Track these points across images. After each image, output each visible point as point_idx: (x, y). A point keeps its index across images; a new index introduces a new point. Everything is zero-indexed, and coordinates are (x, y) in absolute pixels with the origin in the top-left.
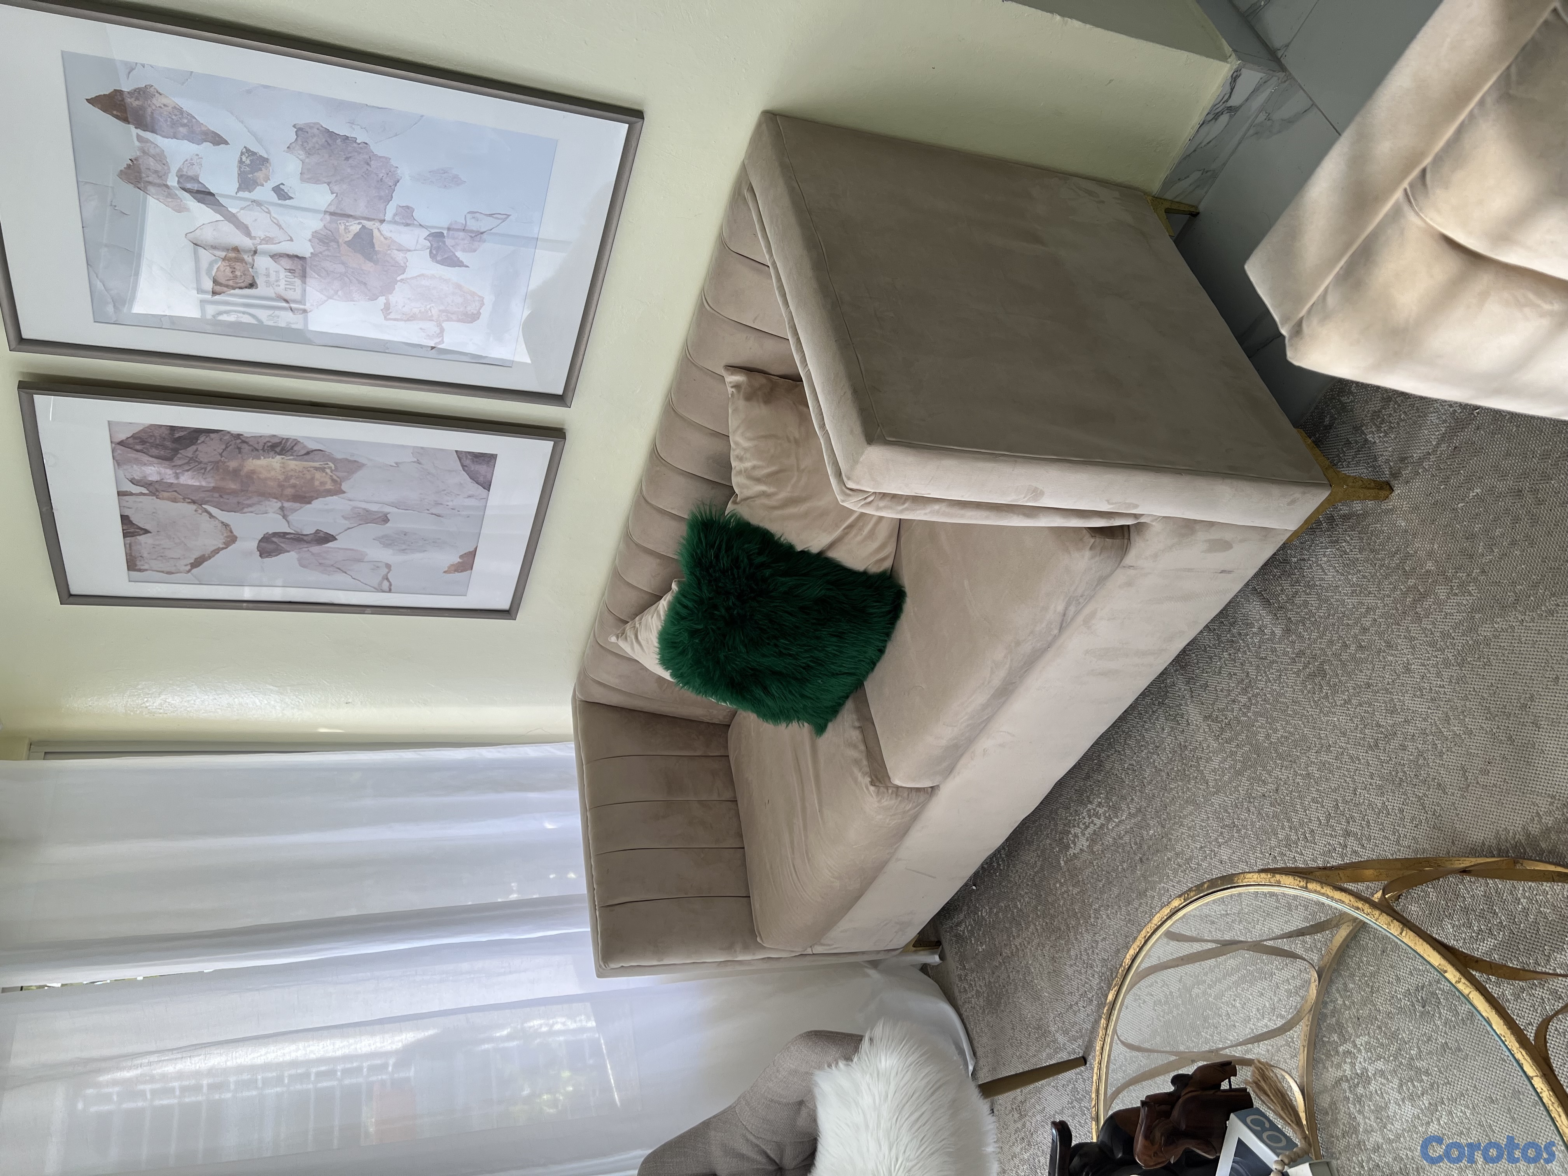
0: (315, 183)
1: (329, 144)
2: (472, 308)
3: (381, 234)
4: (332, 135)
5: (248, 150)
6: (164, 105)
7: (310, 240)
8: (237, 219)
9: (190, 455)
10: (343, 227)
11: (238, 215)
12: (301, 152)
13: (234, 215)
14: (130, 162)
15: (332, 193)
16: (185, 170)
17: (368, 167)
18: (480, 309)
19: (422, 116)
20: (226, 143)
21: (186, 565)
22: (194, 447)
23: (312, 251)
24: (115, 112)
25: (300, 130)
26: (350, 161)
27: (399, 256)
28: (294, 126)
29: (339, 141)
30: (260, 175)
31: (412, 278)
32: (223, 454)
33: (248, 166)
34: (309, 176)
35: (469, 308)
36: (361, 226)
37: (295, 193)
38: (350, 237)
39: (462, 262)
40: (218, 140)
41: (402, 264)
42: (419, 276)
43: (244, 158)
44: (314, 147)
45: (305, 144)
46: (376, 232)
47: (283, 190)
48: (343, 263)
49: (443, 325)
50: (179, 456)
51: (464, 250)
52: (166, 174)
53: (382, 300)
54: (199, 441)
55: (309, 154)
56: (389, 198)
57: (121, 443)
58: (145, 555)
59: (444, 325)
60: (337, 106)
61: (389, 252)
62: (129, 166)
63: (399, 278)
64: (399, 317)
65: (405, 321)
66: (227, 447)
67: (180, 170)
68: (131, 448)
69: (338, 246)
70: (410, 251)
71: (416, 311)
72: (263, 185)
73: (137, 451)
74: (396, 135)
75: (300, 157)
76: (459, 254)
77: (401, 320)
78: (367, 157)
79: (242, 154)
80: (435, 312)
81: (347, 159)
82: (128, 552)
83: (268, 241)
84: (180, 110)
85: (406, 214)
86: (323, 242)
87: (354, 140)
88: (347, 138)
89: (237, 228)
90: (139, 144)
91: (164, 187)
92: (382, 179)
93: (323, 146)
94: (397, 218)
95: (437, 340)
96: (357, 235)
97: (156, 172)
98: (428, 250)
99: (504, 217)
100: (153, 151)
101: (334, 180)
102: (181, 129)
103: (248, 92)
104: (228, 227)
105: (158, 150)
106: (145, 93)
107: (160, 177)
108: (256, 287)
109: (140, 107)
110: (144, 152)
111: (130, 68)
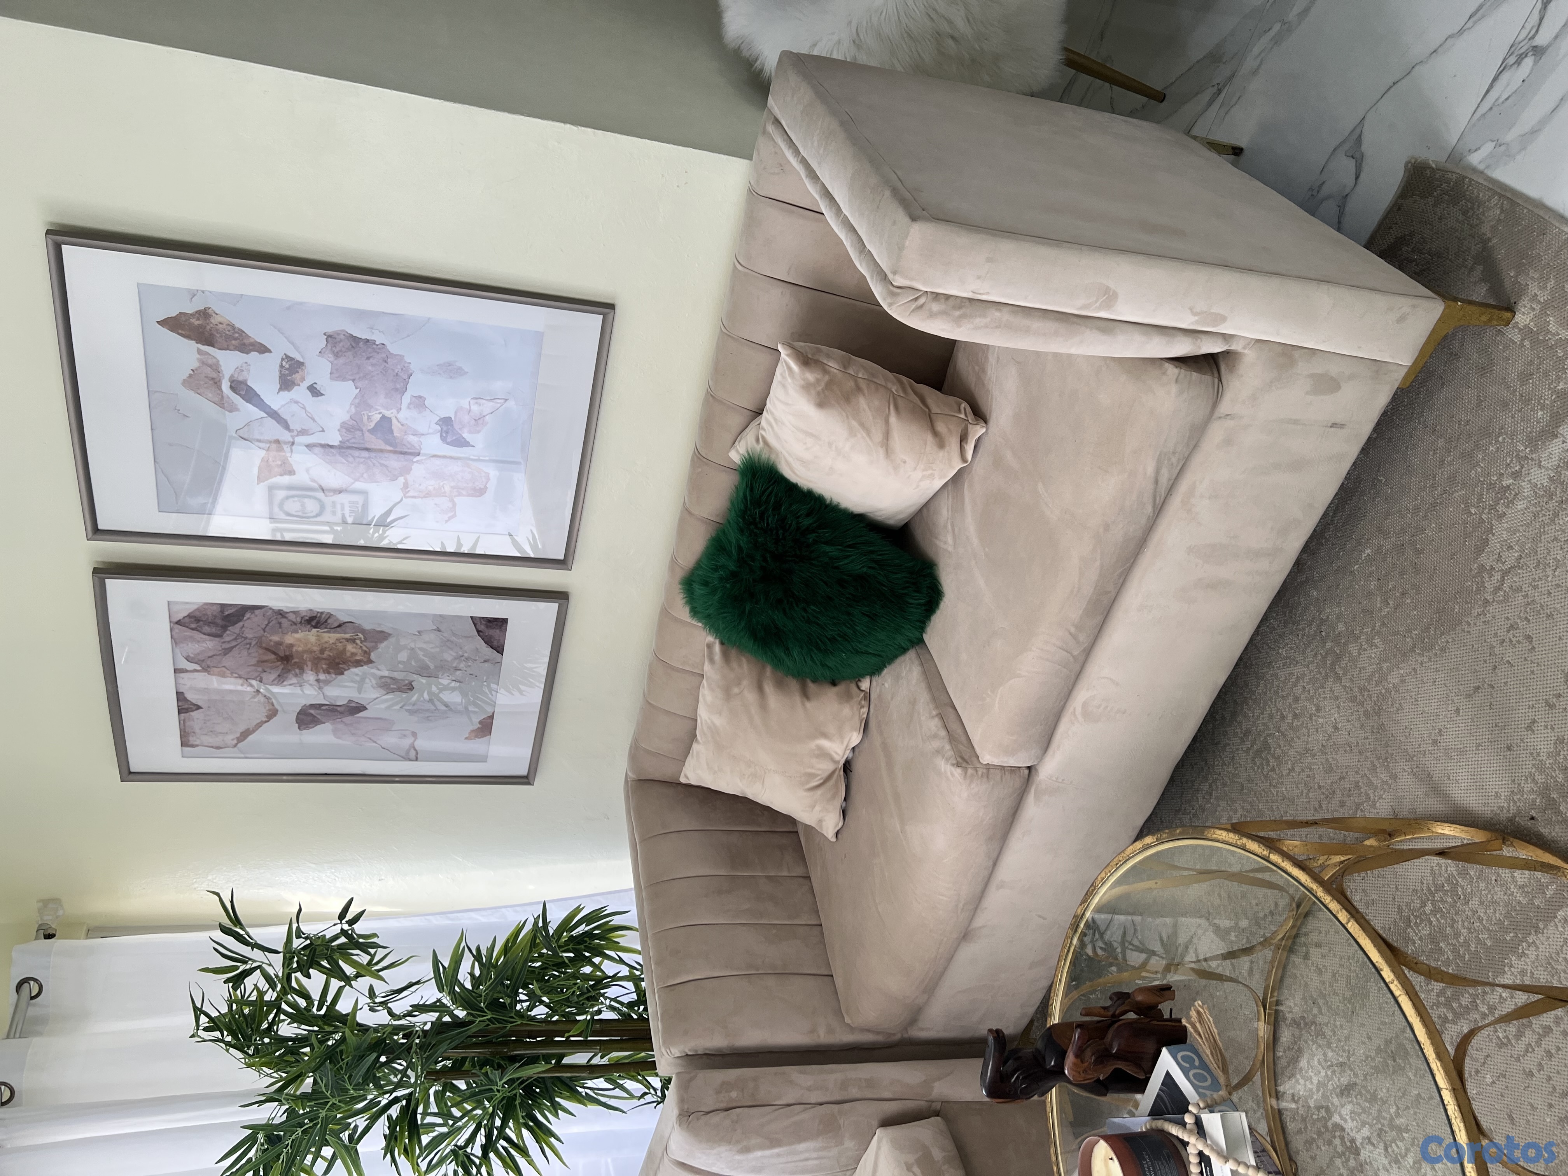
0: (343, 380)
1: (353, 347)
2: (479, 484)
3: (399, 421)
4: (356, 339)
5: (287, 357)
6: (220, 323)
7: (339, 430)
8: (279, 415)
9: (237, 631)
10: (366, 417)
11: (280, 412)
12: (330, 355)
13: (276, 412)
14: (191, 372)
15: (356, 388)
16: (236, 376)
17: (386, 365)
18: (486, 484)
19: (429, 319)
20: (270, 351)
21: (233, 740)
22: (241, 624)
23: (341, 439)
24: (180, 331)
25: (329, 337)
26: (371, 360)
27: (414, 440)
28: (325, 334)
29: (361, 344)
30: (297, 377)
31: (427, 459)
32: (266, 629)
33: (287, 369)
34: (337, 375)
35: (476, 484)
36: (381, 415)
37: (326, 391)
38: (372, 425)
39: (468, 442)
40: (263, 349)
41: (418, 447)
42: (432, 456)
43: (284, 363)
44: (341, 351)
45: (334, 349)
46: (394, 421)
47: (316, 388)
48: (367, 449)
50: (228, 632)
51: (470, 432)
52: (220, 380)
53: (401, 480)
54: (245, 618)
55: (337, 355)
56: (404, 389)
57: (178, 623)
58: (197, 731)
59: (456, 500)
60: (360, 315)
61: (406, 437)
62: (190, 376)
63: (415, 460)
64: (416, 494)
65: (422, 498)
66: (269, 623)
67: (232, 376)
68: (187, 627)
69: (363, 434)
70: (423, 435)
71: (431, 488)
72: (299, 385)
73: (193, 629)
74: (408, 336)
75: (330, 359)
76: (466, 435)
77: (419, 497)
78: (384, 356)
79: (283, 359)
80: (447, 489)
81: (368, 358)
82: (182, 727)
83: (303, 432)
84: (233, 327)
85: (419, 403)
86: (350, 431)
87: (374, 342)
88: (368, 341)
89: (278, 423)
90: (199, 356)
91: (219, 392)
92: (397, 374)
93: (348, 349)
94: (411, 406)
95: (450, 514)
96: (378, 424)
97: (213, 379)
98: (439, 434)
99: (502, 401)
100: (210, 362)
101: (357, 377)
102: (233, 342)
103: (288, 308)
104: (271, 422)
105: (214, 360)
106: (205, 314)
107: (216, 383)
108: (295, 474)
109: (200, 326)
110: (203, 363)
111: (193, 294)
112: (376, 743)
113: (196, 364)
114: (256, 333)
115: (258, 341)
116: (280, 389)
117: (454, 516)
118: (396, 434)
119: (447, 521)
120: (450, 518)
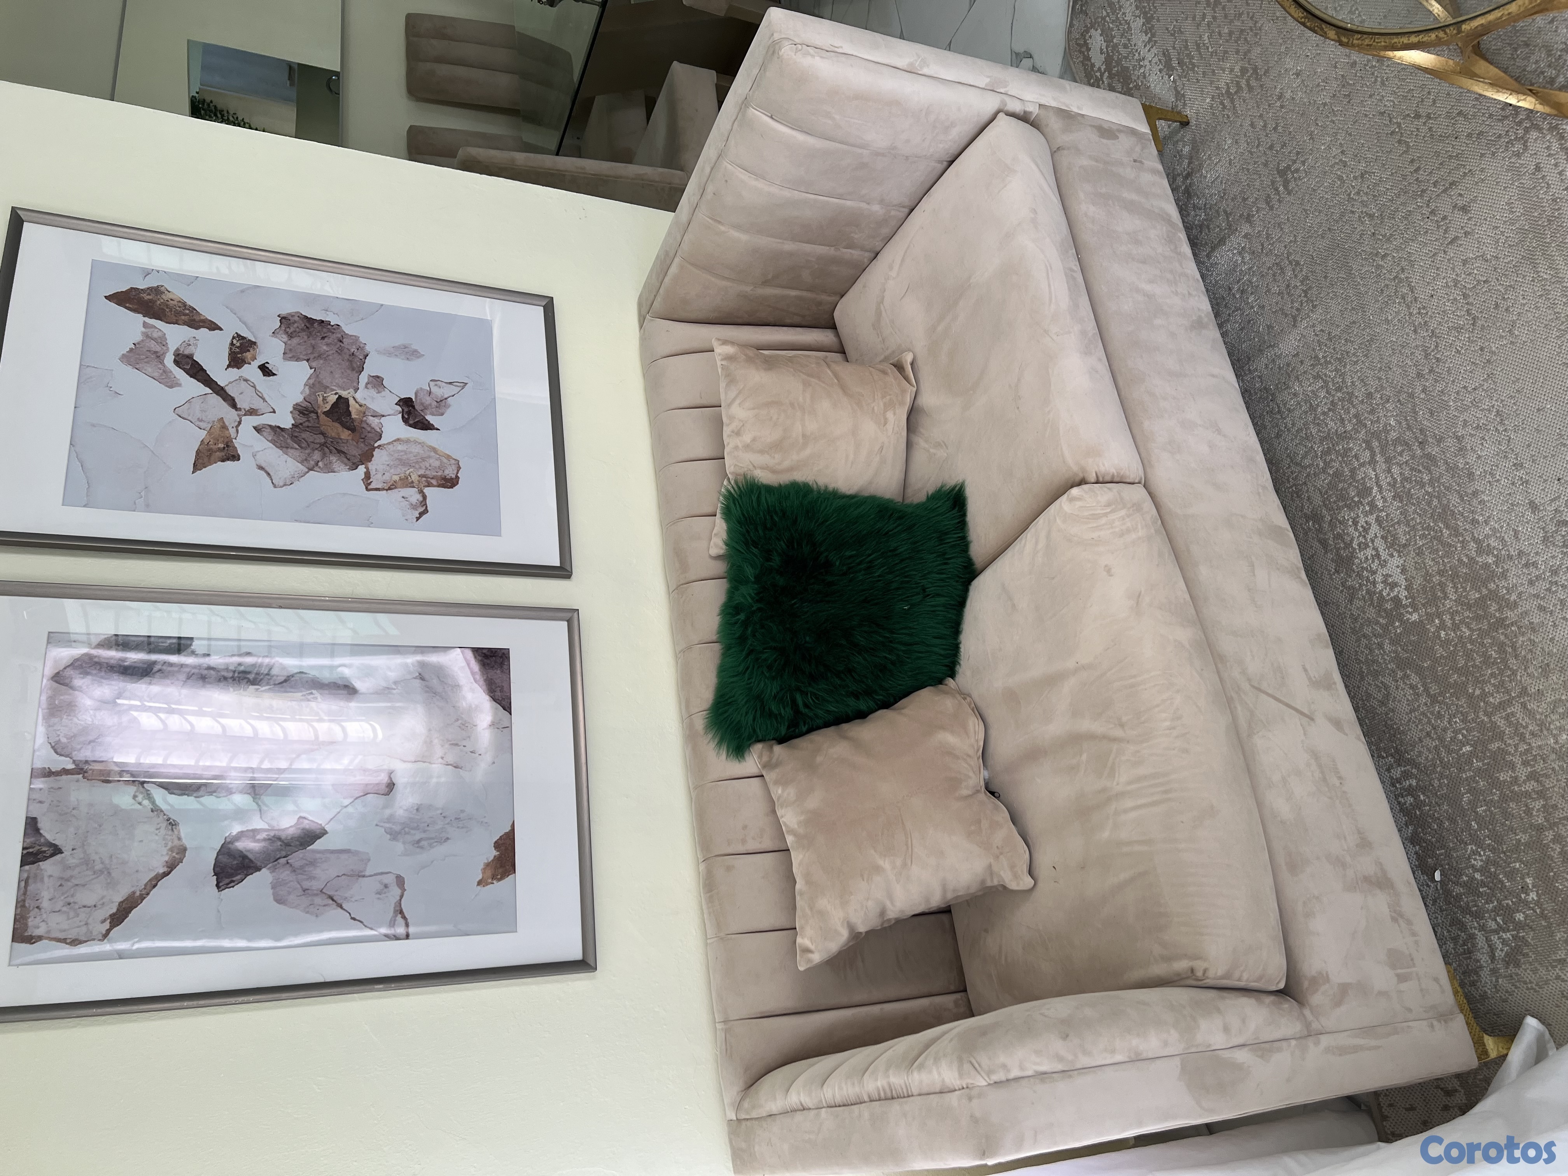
0: (296, 360)
1: (307, 327)
2: (450, 473)
3: (356, 402)
4: (311, 321)
5: (239, 335)
6: (171, 300)
7: (291, 412)
8: (225, 391)
10: (321, 398)
11: (226, 388)
12: (284, 336)
13: (222, 388)
14: (133, 346)
15: (311, 368)
16: (182, 350)
17: (341, 344)
18: (457, 473)
19: (382, 305)
20: (220, 329)
23: (293, 422)
24: (127, 305)
25: (283, 319)
26: (326, 340)
27: (374, 422)
28: (279, 316)
29: (316, 325)
30: (248, 355)
31: (389, 444)
33: (238, 347)
34: (290, 355)
35: (446, 472)
36: (337, 396)
37: (278, 371)
38: (328, 406)
39: (432, 425)
40: (213, 327)
41: (379, 430)
42: (395, 441)
43: (235, 342)
44: (295, 331)
45: (288, 330)
46: (351, 401)
47: (268, 368)
48: (323, 434)
49: (424, 491)
51: (433, 414)
52: (164, 354)
53: (362, 469)
55: (291, 336)
56: (361, 369)
57: (55, 679)
58: (45, 905)
59: (427, 491)
60: (314, 298)
61: (365, 418)
62: (131, 350)
63: (376, 445)
64: (379, 486)
65: (387, 490)
67: (178, 349)
69: (318, 416)
70: (383, 416)
71: (396, 478)
72: (250, 364)
73: (74, 689)
74: (362, 319)
75: (283, 339)
76: (430, 418)
77: (383, 489)
78: (340, 336)
79: (234, 338)
80: (414, 477)
81: (323, 338)
82: (22, 897)
83: (252, 412)
84: (185, 304)
85: (377, 382)
86: (304, 414)
87: (329, 323)
88: (323, 321)
89: (224, 400)
90: (143, 330)
91: (160, 366)
92: (353, 354)
93: (303, 330)
94: (369, 386)
95: (422, 509)
96: (335, 405)
97: (156, 352)
98: (401, 415)
99: (462, 384)
100: (155, 335)
101: (312, 357)
102: (183, 317)
103: (242, 291)
104: (216, 400)
105: (160, 334)
106: (157, 291)
107: (158, 357)
108: (239, 459)
109: (150, 301)
110: (147, 336)
111: (147, 273)
112: (341, 907)
113: (138, 338)
114: (207, 312)
115: (209, 318)
116: (229, 366)
117: (426, 511)
118: (354, 416)
119: (418, 519)
120: (421, 514)
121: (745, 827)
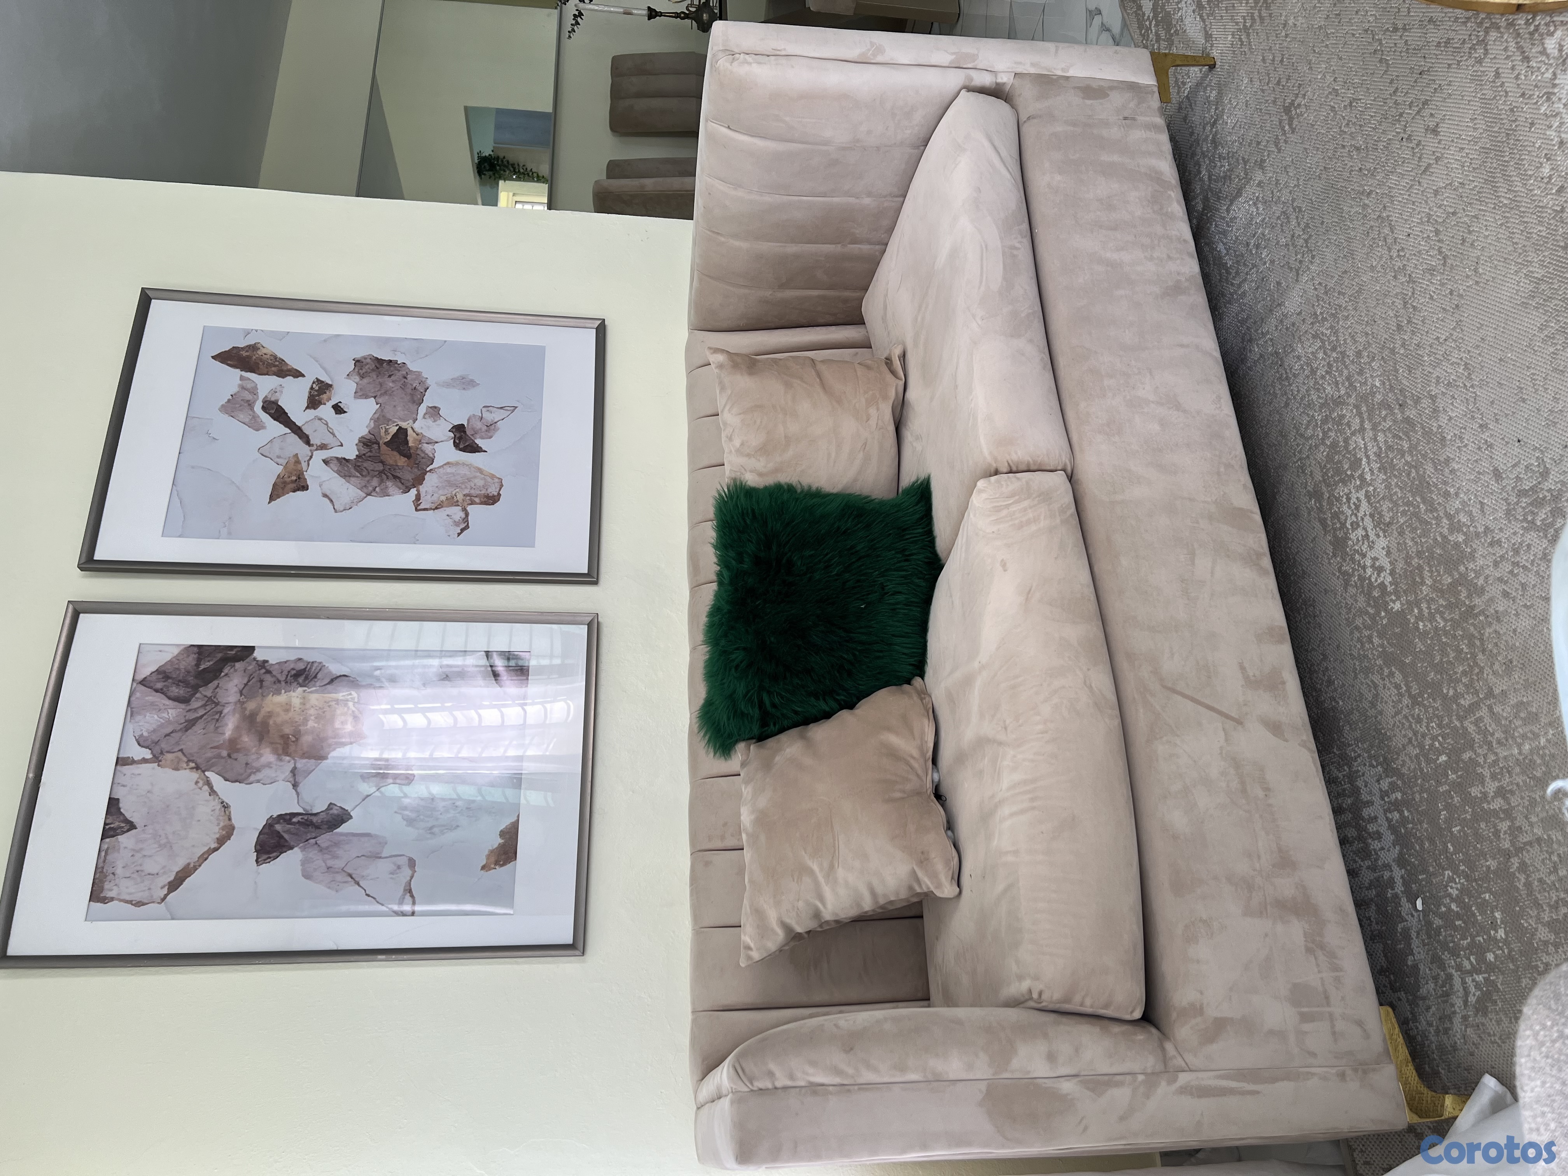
1: (377, 368)
2: (493, 491)
3: (414, 431)
4: (380, 361)
5: (318, 380)
6: (265, 354)
7: (356, 445)
8: (302, 431)
9: (209, 693)
10: (384, 430)
11: (303, 428)
12: (357, 377)
13: (299, 428)
14: (230, 397)
15: (377, 404)
16: (269, 397)
17: (405, 380)
18: (500, 490)
19: (445, 341)
20: (303, 376)
21: (162, 888)
22: (215, 683)
23: (357, 453)
24: (229, 362)
25: (357, 362)
26: (392, 377)
27: (427, 448)
28: (354, 360)
29: (385, 365)
30: (324, 396)
31: (439, 467)
32: (244, 691)
33: (316, 391)
34: (361, 394)
35: (489, 490)
37: (348, 409)
38: (389, 438)
39: (481, 448)
40: (298, 374)
41: (431, 456)
42: (445, 464)
43: (314, 386)
44: (366, 372)
45: (360, 371)
46: (410, 432)
47: (340, 407)
48: (382, 462)
49: (468, 509)
50: (198, 695)
51: (482, 438)
52: (254, 402)
53: (413, 492)
54: (223, 674)
55: (362, 377)
56: (421, 401)
57: (143, 682)
58: (119, 871)
59: (470, 508)
60: (386, 341)
61: (420, 446)
62: (229, 401)
63: (428, 469)
64: (427, 507)
65: (434, 510)
66: (249, 681)
67: (266, 397)
68: (151, 688)
69: (379, 447)
70: (437, 442)
71: (443, 498)
72: (325, 404)
73: (157, 691)
74: (427, 356)
75: (356, 380)
76: (479, 442)
77: (431, 509)
78: (404, 373)
79: (314, 383)
80: (460, 497)
81: (390, 376)
82: (100, 865)
83: (323, 447)
84: (275, 357)
85: (434, 412)
86: (367, 446)
87: (396, 362)
88: (391, 361)
89: (300, 438)
90: (240, 382)
91: (251, 413)
92: (415, 388)
93: (373, 370)
94: (427, 416)
95: (463, 526)
96: (395, 436)
97: (248, 401)
98: (452, 440)
99: (512, 408)
100: (249, 386)
101: (379, 393)
102: (273, 369)
103: (325, 341)
104: (294, 438)
105: (253, 385)
106: (254, 348)
107: (249, 405)
108: (307, 489)
109: (248, 357)
110: (243, 388)
111: (247, 333)
112: (358, 884)
113: (234, 389)
114: (293, 362)
115: (295, 368)
116: (307, 408)
117: (467, 527)
118: (410, 444)
119: (459, 534)
120: (462, 530)
121: (725, 824)
